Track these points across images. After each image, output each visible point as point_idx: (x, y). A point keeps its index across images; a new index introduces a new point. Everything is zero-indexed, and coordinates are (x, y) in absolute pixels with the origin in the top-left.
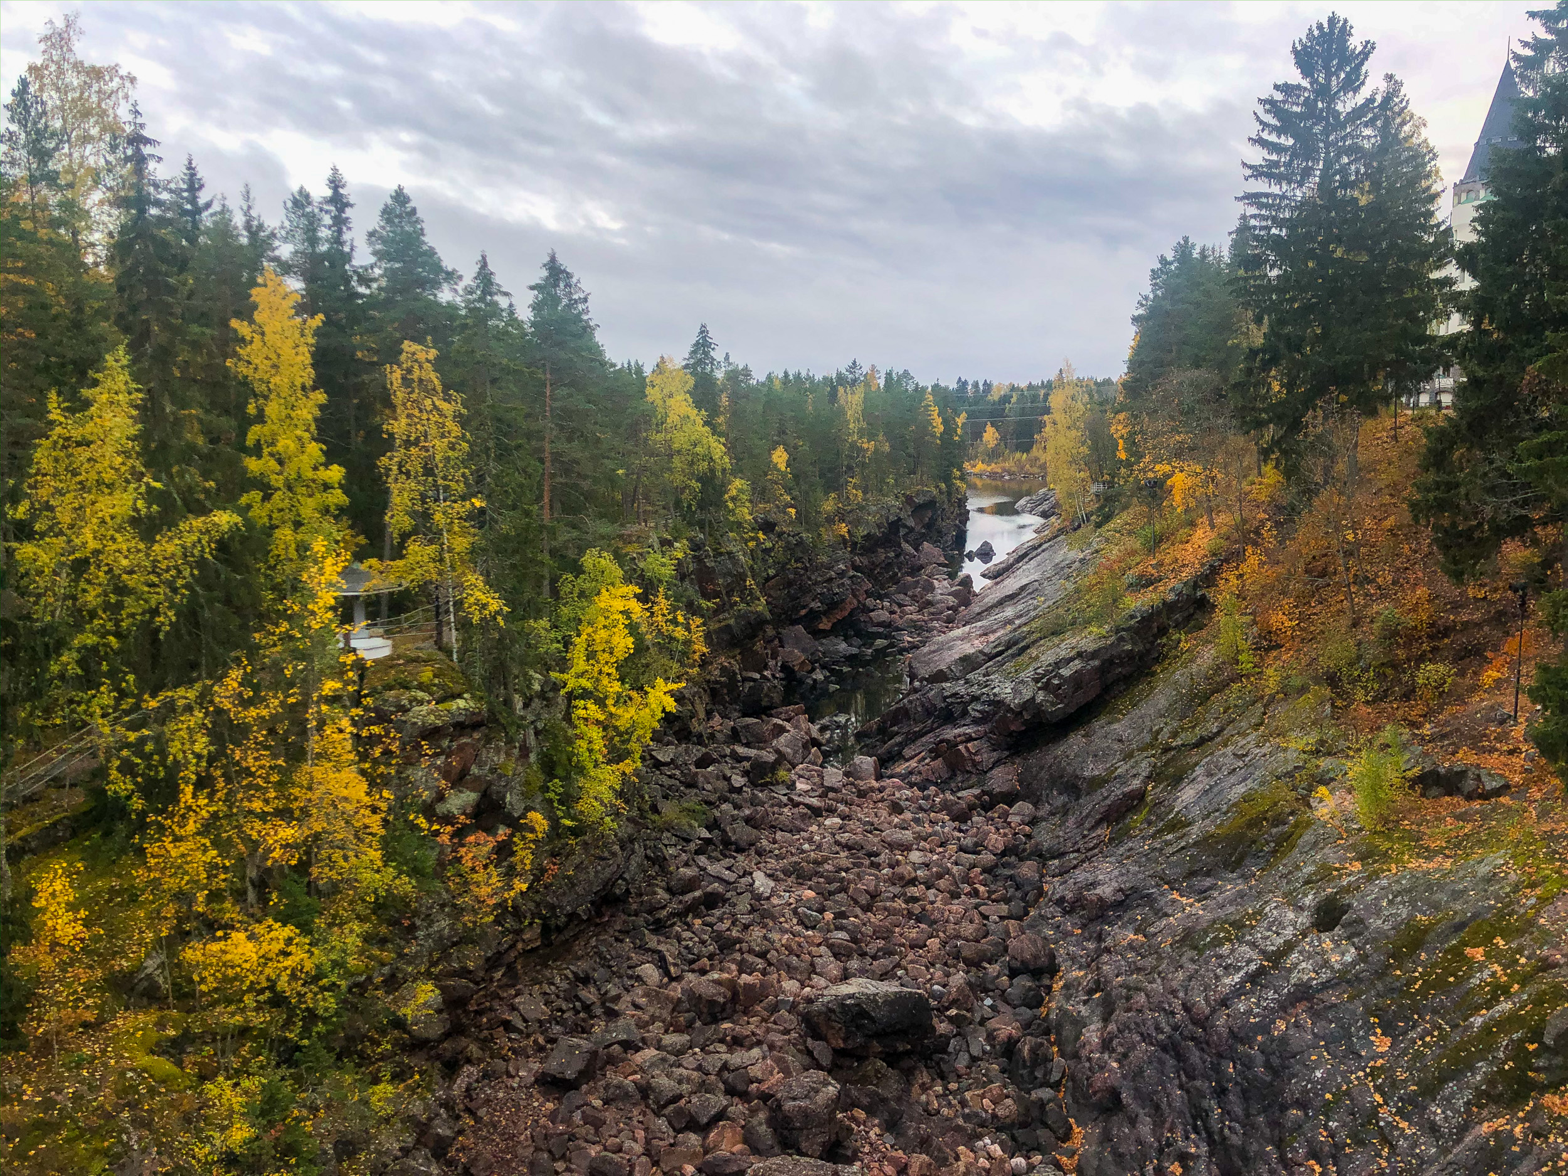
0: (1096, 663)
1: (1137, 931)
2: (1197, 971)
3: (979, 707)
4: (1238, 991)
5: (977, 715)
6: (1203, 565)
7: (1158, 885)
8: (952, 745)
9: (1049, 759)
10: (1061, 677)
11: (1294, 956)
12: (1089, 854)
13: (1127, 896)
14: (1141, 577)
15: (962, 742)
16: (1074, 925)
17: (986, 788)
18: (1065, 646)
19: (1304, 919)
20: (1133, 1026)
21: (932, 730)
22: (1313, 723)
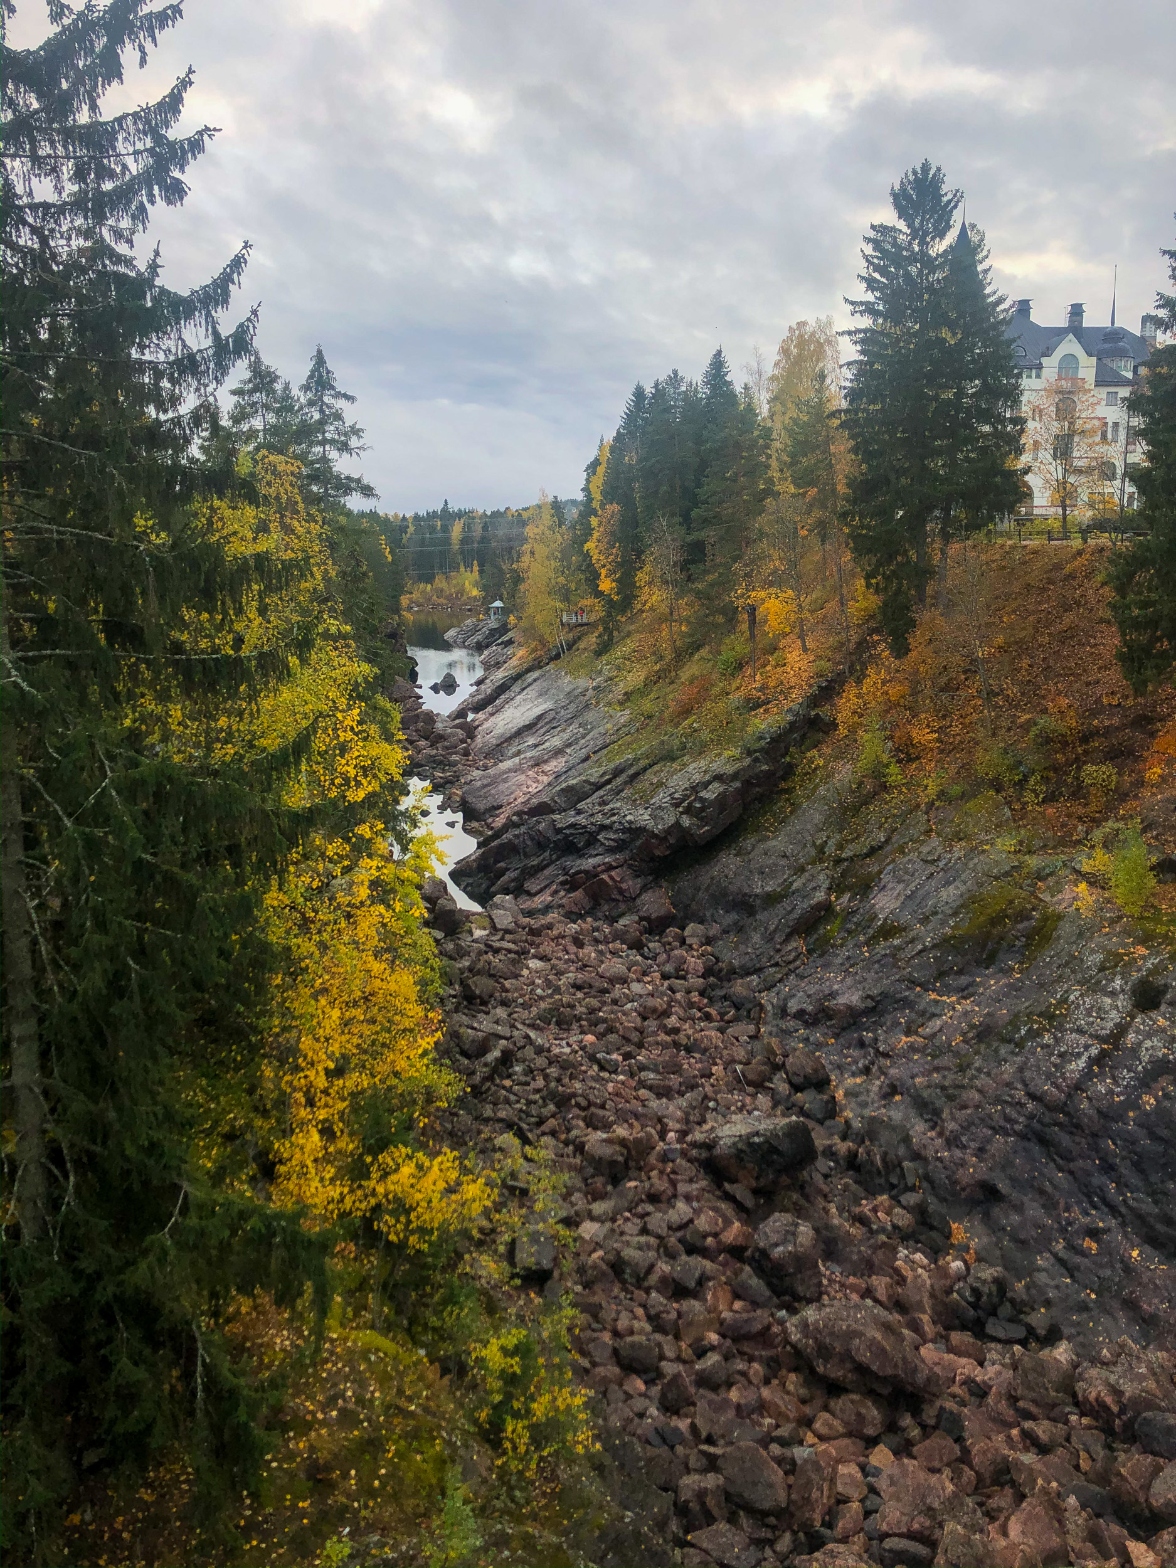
0: (738, 784)
1: (908, 1033)
2: (1025, 1063)
3: (613, 836)
4: (1088, 1074)
5: (612, 843)
6: (811, 686)
7: (909, 988)
8: (591, 874)
9: (705, 880)
10: (702, 800)
11: (1131, 1037)
12: (791, 967)
13: (878, 1002)
14: (748, 700)
15: (603, 872)
16: (824, 1035)
17: (641, 914)
18: (695, 770)
19: (1122, 1002)
20: (977, 1121)
21: (552, 862)
22: (997, 826)
